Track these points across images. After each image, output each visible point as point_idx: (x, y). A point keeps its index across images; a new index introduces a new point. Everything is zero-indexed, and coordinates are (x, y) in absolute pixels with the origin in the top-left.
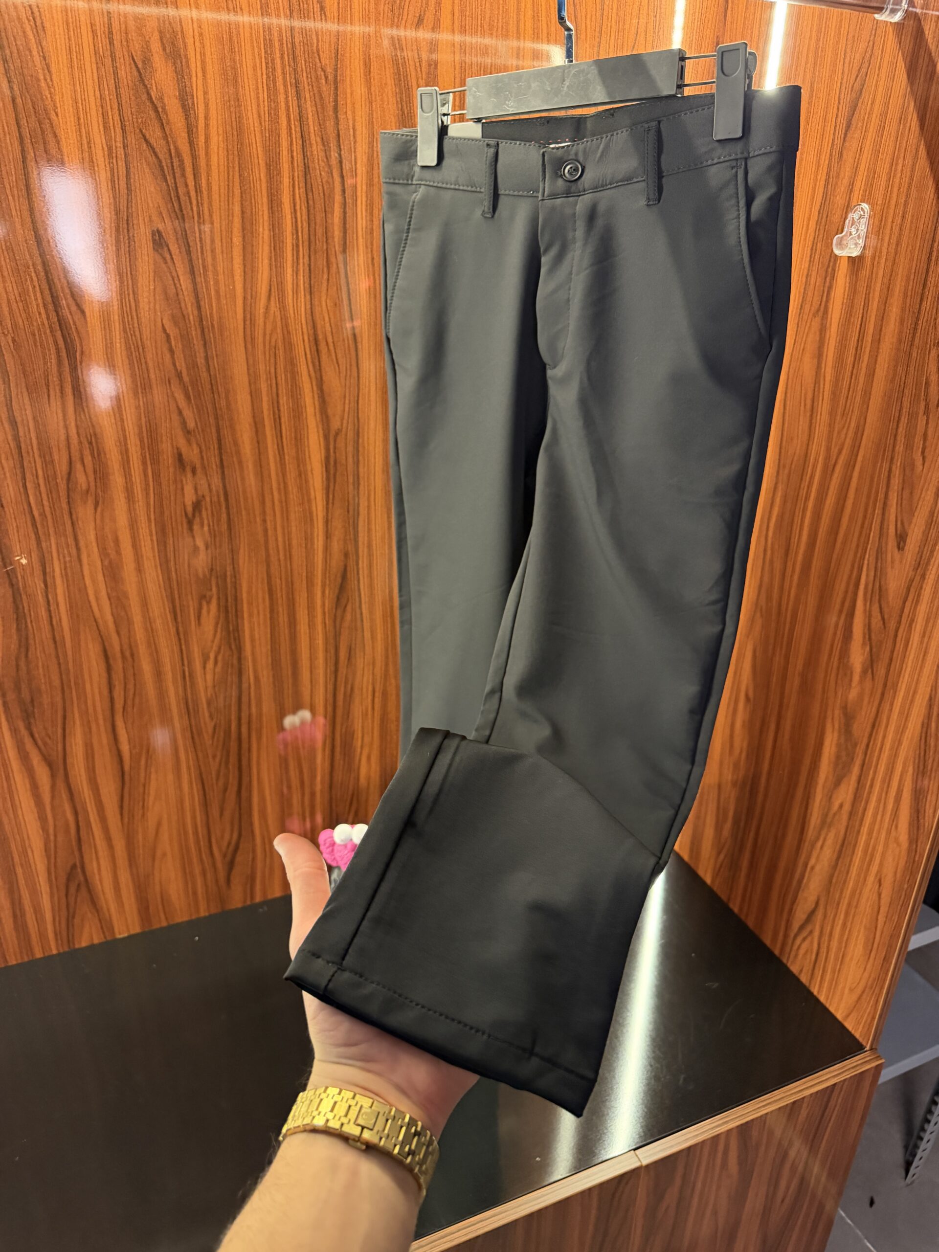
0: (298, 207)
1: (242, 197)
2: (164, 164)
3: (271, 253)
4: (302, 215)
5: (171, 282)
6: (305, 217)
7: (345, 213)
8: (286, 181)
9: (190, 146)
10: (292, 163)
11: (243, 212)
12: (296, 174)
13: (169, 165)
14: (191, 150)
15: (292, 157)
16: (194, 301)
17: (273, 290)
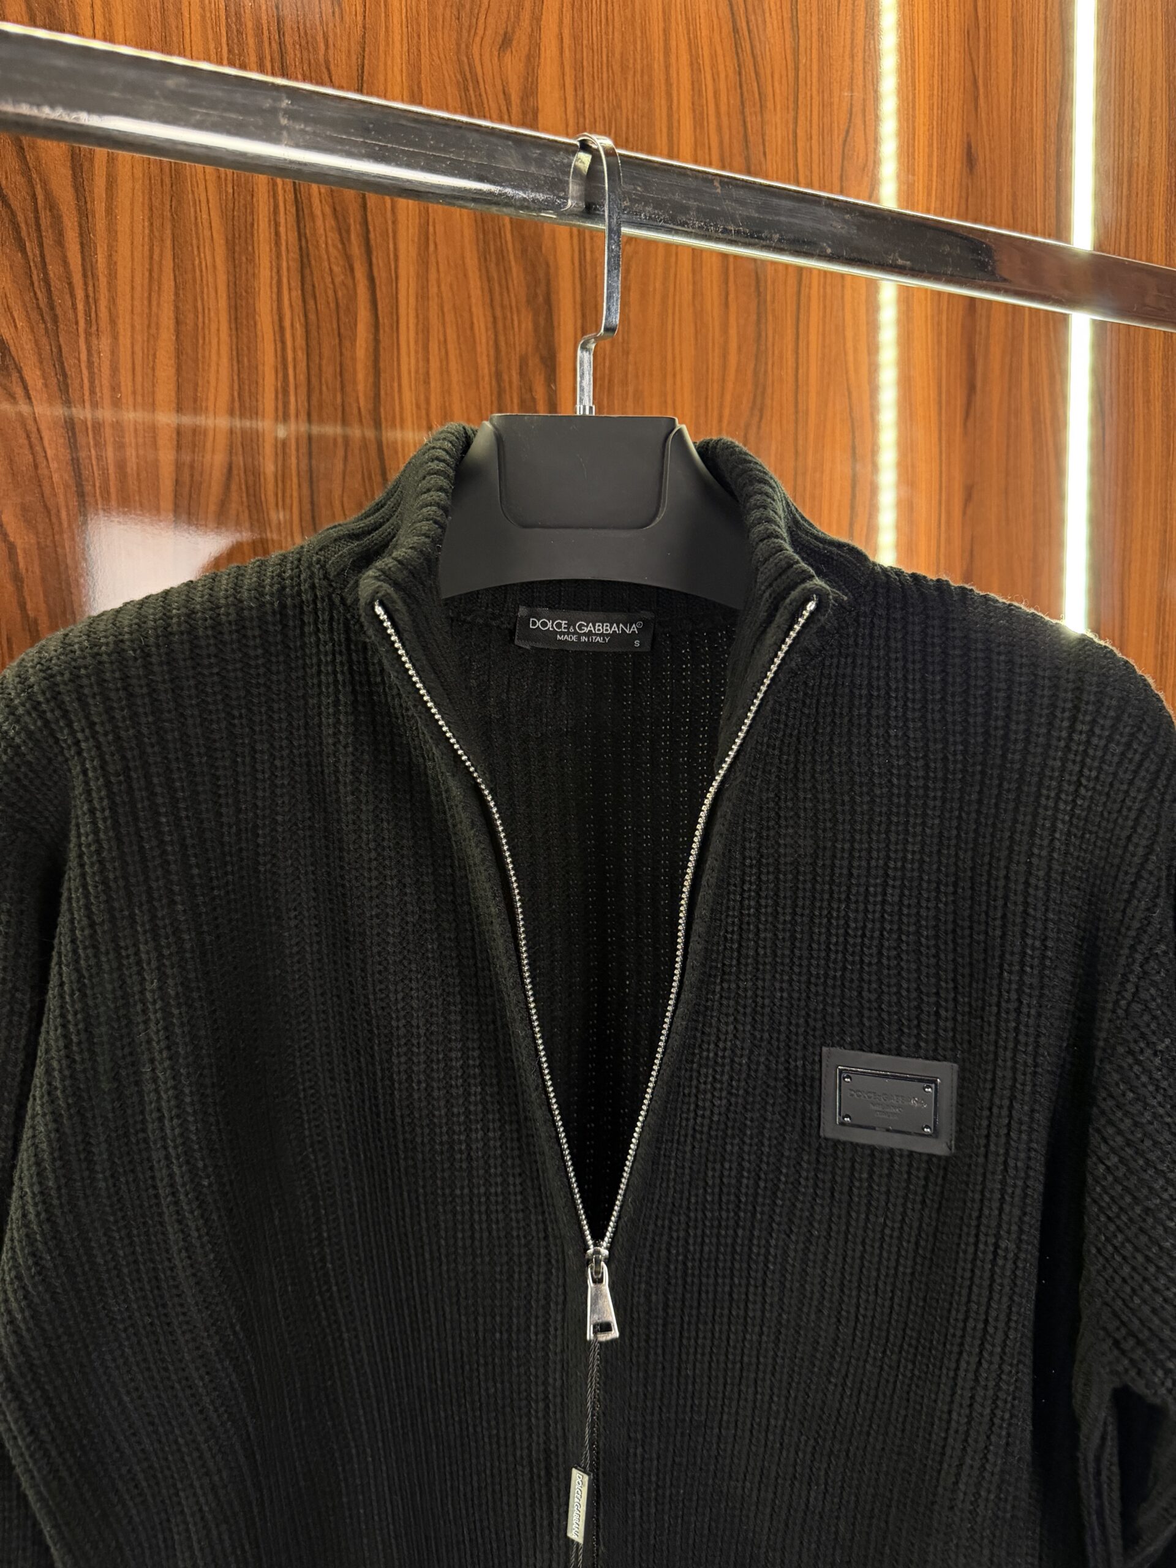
0: (287, 323)
1: (177, 294)
2: (20, 218)
3: (233, 401)
4: (295, 337)
5: (23, 441)
6: (300, 341)
7: (377, 341)
8: (265, 273)
9: (77, 190)
10: (277, 244)
11: (178, 322)
12: (284, 264)
13: (32, 222)
14: (78, 199)
15: (277, 234)
16: (71, 482)
17: (235, 472)
